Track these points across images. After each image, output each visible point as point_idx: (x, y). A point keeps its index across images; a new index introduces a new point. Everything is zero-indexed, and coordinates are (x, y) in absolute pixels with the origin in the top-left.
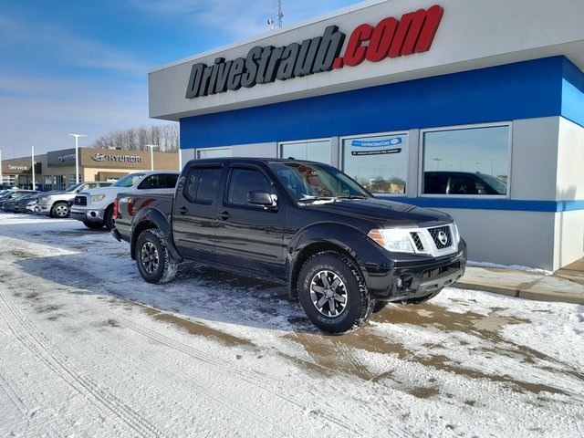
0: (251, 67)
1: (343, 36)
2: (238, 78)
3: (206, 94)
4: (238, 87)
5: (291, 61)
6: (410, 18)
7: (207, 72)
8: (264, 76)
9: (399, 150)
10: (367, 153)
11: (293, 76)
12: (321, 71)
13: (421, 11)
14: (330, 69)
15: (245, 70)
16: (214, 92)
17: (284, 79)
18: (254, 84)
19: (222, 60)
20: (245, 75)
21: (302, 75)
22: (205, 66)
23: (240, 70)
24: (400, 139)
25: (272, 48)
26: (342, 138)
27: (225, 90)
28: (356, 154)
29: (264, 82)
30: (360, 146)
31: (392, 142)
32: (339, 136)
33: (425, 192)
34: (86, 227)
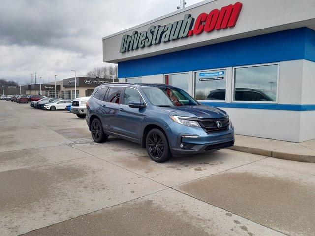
0: (150, 36)
1: (193, 19)
2: (143, 42)
3: (129, 50)
4: (144, 46)
5: (168, 33)
6: (225, 9)
7: (129, 39)
8: (156, 40)
9: (223, 78)
10: (207, 79)
11: (169, 40)
12: (182, 38)
13: (231, 6)
14: (187, 37)
15: (147, 38)
16: (133, 49)
17: (165, 42)
18: (151, 45)
19: (136, 33)
20: (147, 40)
21: (174, 40)
22: (128, 36)
23: (144, 38)
24: (223, 72)
25: (160, 26)
26: (194, 72)
27: (138, 48)
28: (202, 80)
29: (156, 44)
30: (204, 75)
31: (220, 73)
32: (193, 71)
33: (236, 100)
34: (78, 117)
